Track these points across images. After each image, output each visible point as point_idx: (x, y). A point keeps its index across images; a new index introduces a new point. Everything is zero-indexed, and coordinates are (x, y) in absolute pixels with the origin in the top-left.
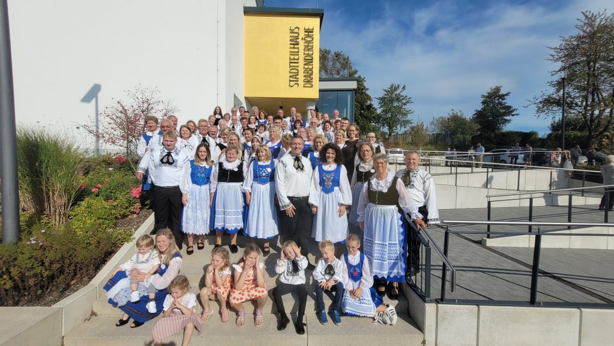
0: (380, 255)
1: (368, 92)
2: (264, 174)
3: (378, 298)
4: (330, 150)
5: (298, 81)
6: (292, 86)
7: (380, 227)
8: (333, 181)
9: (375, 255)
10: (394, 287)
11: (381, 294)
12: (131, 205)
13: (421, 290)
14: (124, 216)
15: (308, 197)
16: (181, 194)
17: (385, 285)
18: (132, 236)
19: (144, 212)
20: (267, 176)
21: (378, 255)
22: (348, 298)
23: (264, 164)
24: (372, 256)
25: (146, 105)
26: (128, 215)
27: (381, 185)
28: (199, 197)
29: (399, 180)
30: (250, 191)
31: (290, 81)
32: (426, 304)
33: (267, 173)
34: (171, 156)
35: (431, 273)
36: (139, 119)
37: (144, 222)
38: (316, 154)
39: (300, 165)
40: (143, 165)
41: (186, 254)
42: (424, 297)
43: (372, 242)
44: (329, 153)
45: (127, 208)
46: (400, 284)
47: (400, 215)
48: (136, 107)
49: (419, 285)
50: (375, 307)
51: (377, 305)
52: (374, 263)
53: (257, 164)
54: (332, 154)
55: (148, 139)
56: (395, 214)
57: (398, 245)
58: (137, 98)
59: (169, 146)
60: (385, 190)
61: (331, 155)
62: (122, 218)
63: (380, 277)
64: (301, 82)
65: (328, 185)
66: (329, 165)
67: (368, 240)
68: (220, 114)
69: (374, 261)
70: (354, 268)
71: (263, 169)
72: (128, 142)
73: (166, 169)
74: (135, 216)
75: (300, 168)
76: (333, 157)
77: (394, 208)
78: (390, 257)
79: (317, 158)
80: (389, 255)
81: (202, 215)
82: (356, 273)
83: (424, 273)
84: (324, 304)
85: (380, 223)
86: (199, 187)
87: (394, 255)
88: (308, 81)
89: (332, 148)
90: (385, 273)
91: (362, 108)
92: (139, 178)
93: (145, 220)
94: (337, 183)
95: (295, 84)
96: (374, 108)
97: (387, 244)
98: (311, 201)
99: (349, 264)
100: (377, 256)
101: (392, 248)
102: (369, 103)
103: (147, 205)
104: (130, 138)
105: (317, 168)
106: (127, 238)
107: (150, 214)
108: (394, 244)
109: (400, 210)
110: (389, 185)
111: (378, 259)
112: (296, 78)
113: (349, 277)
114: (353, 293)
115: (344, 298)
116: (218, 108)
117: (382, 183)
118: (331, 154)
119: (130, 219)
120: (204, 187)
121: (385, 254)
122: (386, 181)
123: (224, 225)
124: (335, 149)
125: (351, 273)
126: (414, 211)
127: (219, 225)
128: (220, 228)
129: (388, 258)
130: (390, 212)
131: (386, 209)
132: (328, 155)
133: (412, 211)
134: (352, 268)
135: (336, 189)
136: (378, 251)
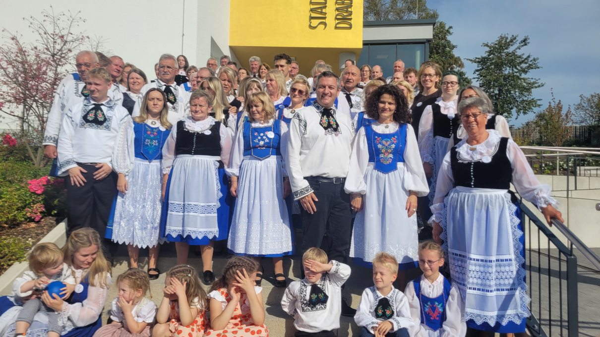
0: (480, 281)
2: (262, 143)
4: (387, 98)
5: (325, 18)
6: (315, 28)
7: (479, 228)
9: (471, 280)
12: (26, 205)
20: (267, 146)
21: (475, 281)
23: (261, 126)
24: (465, 284)
26: (21, 222)
30: (238, 175)
31: (312, 18)
33: (267, 140)
34: (102, 111)
37: (48, 232)
39: (332, 122)
40: (51, 131)
43: (463, 258)
44: (384, 103)
47: (514, 208)
52: (467, 296)
53: (250, 126)
54: (390, 103)
56: (507, 206)
57: (514, 262)
60: (487, 160)
61: (387, 106)
62: (10, 228)
63: (479, 322)
64: (331, 20)
65: (385, 159)
67: (456, 255)
68: (186, 67)
69: (468, 291)
70: (433, 304)
71: (259, 134)
73: (92, 132)
74: (33, 225)
75: (331, 127)
76: (390, 110)
78: (500, 284)
80: (498, 282)
82: (436, 314)
85: (479, 221)
87: (506, 282)
88: (344, 19)
89: (390, 93)
90: (491, 316)
95: (321, 23)
97: (493, 259)
99: (422, 295)
100: (473, 283)
101: (503, 269)
103: (54, 208)
104: (29, 101)
106: (17, 254)
107: (59, 223)
108: (506, 260)
109: (514, 199)
110: (493, 150)
111: (474, 289)
112: (321, 13)
113: (422, 322)
116: (182, 58)
117: (480, 148)
118: (388, 104)
119: (25, 229)
120: (155, 164)
121: (490, 278)
122: (488, 145)
123: (183, 231)
124: (395, 95)
125: (425, 313)
126: (541, 195)
127: (174, 229)
128: (174, 235)
129: (494, 288)
130: (498, 200)
131: (491, 196)
132: (381, 105)
133: (538, 194)
134: (429, 303)
135: (400, 165)
136: (475, 273)
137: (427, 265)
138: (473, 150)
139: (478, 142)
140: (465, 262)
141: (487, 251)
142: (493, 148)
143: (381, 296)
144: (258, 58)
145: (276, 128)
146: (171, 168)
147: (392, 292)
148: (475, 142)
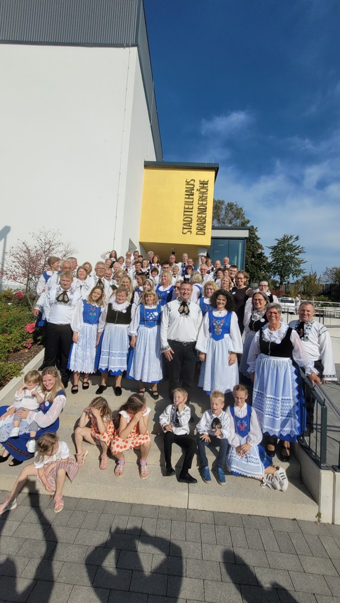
1: (259, 241)
2: (151, 318)
3: (267, 458)
5: (191, 229)
6: (185, 234)
7: (272, 380)
8: (223, 328)
9: (267, 410)
10: (285, 447)
11: (271, 454)
12: (23, 340)
13: (316, 454)
14: (16, 350)
15: (195, 343)
16: (72, 333)
17: (275, 444)
18: (21, 371)
19: (35, 347)
20: (154, 320)
21: (270, 410)
22: (234, 455)
23: (151, 308)
24: (262, 411)
25: (47, 246)
26: (20, 349)
27: (275, 336)
28: (90, 335)
29: (294, 332)
30: (136, 335)
31: (184, 228)
32: (322, 471)
33: (154, 317)
34: (67, 295)
35: (328, 434)
36: (41, 259)
37: (34, 357)
38: (207, 301)
39: (186, 310)
40: (40, 302)
41: (71, 392)
42: (319, 462)
43: (261, 395)
44: (220, 299)
45: (20, 342)
46: (292, 444)
47: (294, 369)
48: (38, 248)
49: (313, 448)
50: (264, 467)
51: (266, 466)
52: (264, 419)
53: (144, 307)
55: (47, 277)
56: (289, 367)
57: (292, 401)
58: (41, 240)
59: (65, 285)
60: (278, 342)
61: (222, 301)
62: (14, 352)
63: (271, 434)
64: (194, 230)
65: (218, 332)
66: (219, 312)
67: (258, 393)
68: (115, 257)
69: (266, 416)
70: (242, 422)
71: (150, 313)
72: (28, 280)
73: (61, 307)
74: (27, 350)
76: (223, 304)
77: (287, 360)
78: (283, 413)
79: (207, 305)
80: (282, 411)
81: (91, 353)
83: (319, 435)
84: (207, 459)
85: (272, 375)
86: (90, 325)
87: (287, 412)
88: (201, 229)
89: (223, 294)
90: (276, 431)
91: (253, 256)
92: (35, 315)
93: (36, 355)
94: (227, 329)
95: (189, 231)
96: (264, 257)
97: (280, 399)
98: (198, 347)
99: (235, 416)
100: (268, 411)
101: (285, 404)
102: (260, 251)
103: (39, 340)
104: (30, 276)
105: (207, 314)
106: (16, 372)
107: (41, 350)
108: (288, 400)
109: (294, 364)
110: (282, 336)
111: (269, 415)
112: (189, 226)
113: (236, 432)
114: (239, 449)
115: (229, 455)
116: (114, 252)
117: (275, 333)
118: (222, 300)
119: (22, 354)
120: (95, 326)
121: (278, 410)
122: (279, 332)
123: (108, 366)
124: (226, 295)
125: (237, 426)
126: (309, 366)
127: (103, 366)
128: (104, 369)
129: (280, 414)
130: (284, 365)
131: (280, 361)
132: (218, 301)
133: (307, 365)
134: (239, 421)
135: (226, 336)
136: (270, 405)
137: (240, 400)
138: (271, 334)
139: (275, 330)
140: (264, 398)
141: (276, 394)
142: (282, 335)
143: (214, 416)
144: (153, 252)
145: (158, 309)
146: (103, 329)
147: (221, 414)
148: (273, 329)
